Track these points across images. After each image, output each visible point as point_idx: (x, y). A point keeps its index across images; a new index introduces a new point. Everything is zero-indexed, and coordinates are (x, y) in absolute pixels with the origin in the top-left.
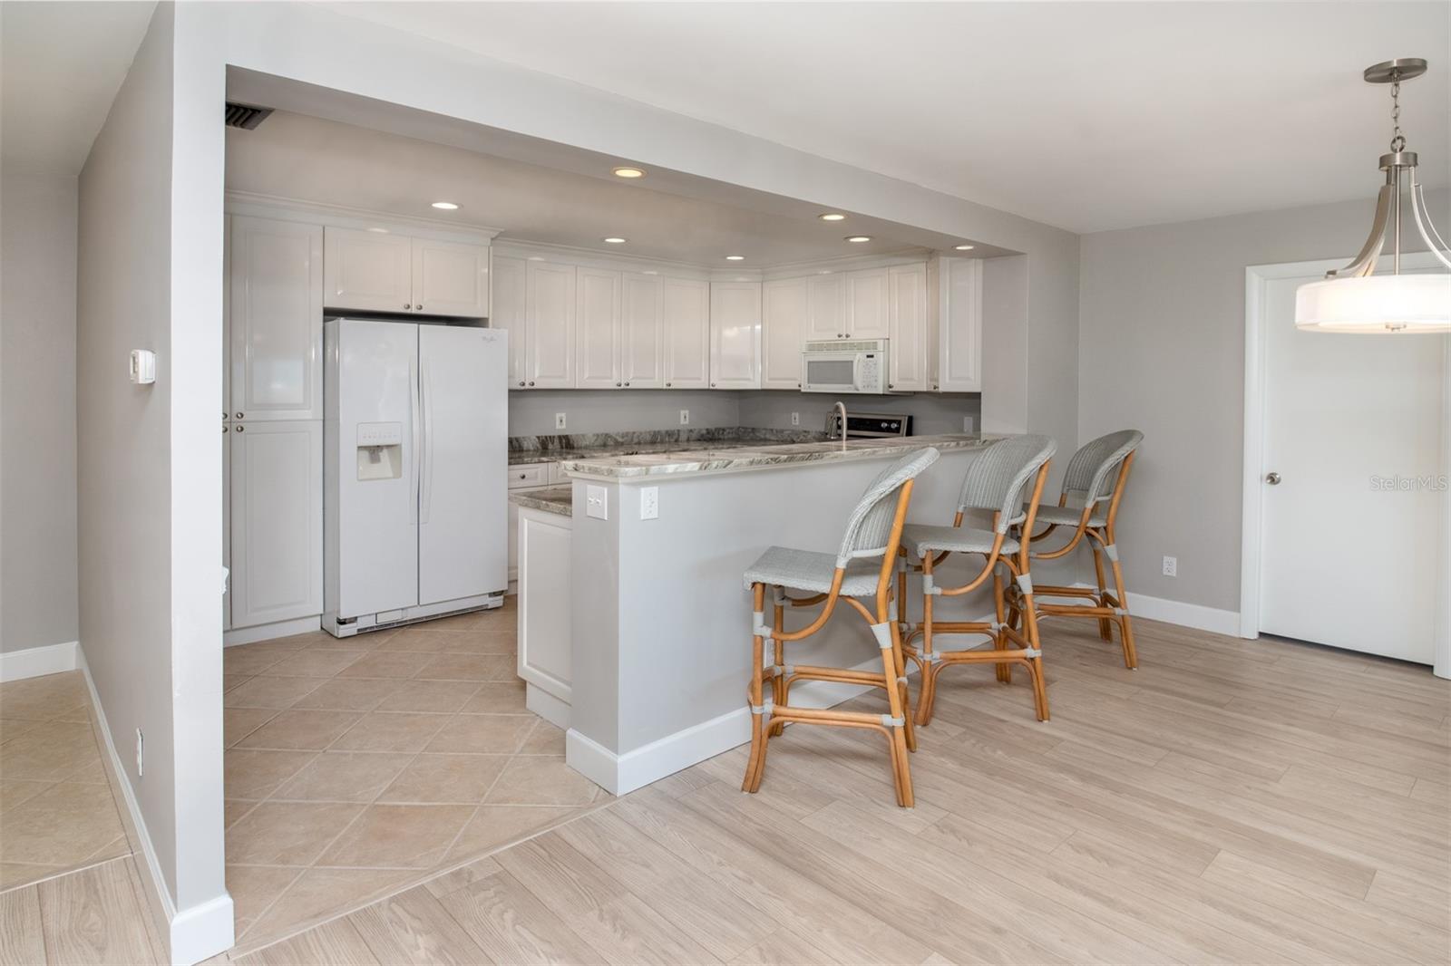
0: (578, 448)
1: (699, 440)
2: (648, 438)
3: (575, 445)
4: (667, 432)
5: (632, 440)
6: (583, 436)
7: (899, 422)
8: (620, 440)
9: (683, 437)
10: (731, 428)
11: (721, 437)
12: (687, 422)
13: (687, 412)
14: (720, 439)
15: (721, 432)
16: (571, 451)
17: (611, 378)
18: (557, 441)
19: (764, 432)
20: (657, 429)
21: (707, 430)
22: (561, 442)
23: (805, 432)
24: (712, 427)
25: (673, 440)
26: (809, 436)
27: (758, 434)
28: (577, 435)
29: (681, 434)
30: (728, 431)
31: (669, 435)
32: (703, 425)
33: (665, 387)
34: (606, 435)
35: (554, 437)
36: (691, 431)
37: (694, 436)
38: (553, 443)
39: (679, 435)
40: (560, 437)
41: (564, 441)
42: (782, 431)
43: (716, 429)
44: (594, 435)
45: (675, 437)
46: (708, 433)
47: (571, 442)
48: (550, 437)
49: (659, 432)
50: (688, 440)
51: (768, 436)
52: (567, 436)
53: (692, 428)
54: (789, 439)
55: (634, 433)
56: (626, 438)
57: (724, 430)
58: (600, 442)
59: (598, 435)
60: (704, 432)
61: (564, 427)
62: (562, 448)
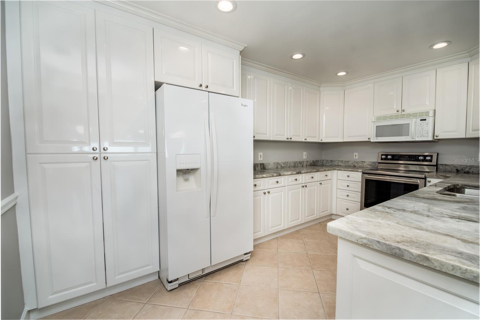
0: (268, 170)
1: (310, 166)
2: (293, 164)
3: (266, 168)
4: (299, 162)
5: (287, 166)
6: (269, 163)
7: (431, 156)
8: (283, 165)
9: (305, 164)
10: (321, 160)
11: (317, 164)
12: (306, 158)
13: (306, 153)
14: (317, 165)
15: (317, 162)
16: (265, 171)
17: (284, 135)
18: (259, 166)
19: (337, 162)
20: (296, 161)
21: (313, 161)
22: (261, 166)
23: (363, 162)
24: (314, 160)
25: (301, 166)
26: (365, 164)
27: (334, 163)
28: (267, 163)
29: (304, 163)
30: (320, 161)
31: (300, 163)
32: (311, 159)
33: (304, 140)
34: (278, 163)
35: (258, 164)
36: (307, 161)
37: (309, 164)
38: (258, 167)
39: (303, 163)
40: (260, 164)
41: (262, 166)
42: (349, 161)
43: (316, 161)
44: (273, 163)
45: (302, 164)
46: (313, 162)
47: (265, 166)
48: (257, 164)
49: (296, 162)
50: (306, 166)
51: (340, 164)
52: (263, 163)
53: (308, 160)
54: (352, 165)
55: (288, 162)
56: (285, 165)
57: (318, 161)
58: (275, 166)
59: (275, 163)
60: (312, 162)
61: (262, 159)
62: (261, 169)
